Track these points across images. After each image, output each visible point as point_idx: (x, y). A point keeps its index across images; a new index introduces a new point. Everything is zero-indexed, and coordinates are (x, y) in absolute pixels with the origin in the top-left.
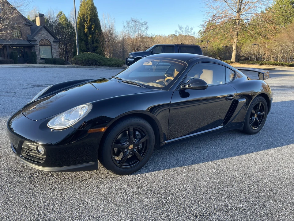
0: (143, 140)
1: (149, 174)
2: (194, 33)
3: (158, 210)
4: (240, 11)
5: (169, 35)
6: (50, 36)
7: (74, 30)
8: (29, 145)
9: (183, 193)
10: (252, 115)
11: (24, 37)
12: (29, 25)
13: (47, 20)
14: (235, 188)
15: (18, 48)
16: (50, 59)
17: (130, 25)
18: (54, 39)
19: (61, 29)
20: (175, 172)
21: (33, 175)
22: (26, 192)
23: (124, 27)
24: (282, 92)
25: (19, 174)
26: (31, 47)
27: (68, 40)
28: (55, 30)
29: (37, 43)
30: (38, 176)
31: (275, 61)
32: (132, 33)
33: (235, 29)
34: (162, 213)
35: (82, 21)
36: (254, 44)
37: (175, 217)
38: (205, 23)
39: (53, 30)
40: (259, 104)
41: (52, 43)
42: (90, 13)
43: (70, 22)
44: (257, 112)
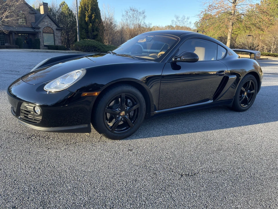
0: (135, 107)
1: (139, 140)
2: (190, 23)
3: (145, 169)
4: (236, 2)
5: (166, 26)
6: (53, 23)
7: (75, 19)
8: (27, 106)
9: (171, 156)
10: (242, 92)
11: (29, 24)
12: (33, 13)
13: (51, 9)
14: (221, 155)
15: (23, 34)
16: (52, 46)
17: (129, 13)
18: (56, 27)
19: (64, 18)
20: (164, 139)
21: (31, 137)
22: (24, 150)
23: (123, 16)
24: (273, 78)
25: (17, 136)
26: (35, 34)
27: (70, 28)
28: (58, 19)
29: (41, 30)
30: (36, 138)
31: (269, 52)
32: (130, 22)
33: (231, 19)
34: (149, 171)
35: (83, 10)
36: (249, 36)
37: (161, 175)
38: (201, 13)
39: (56, 19)
40: (249, 82)
41: (55, 31)
42: (91, 3)
43: (72, 12)
44: (246, 90)
